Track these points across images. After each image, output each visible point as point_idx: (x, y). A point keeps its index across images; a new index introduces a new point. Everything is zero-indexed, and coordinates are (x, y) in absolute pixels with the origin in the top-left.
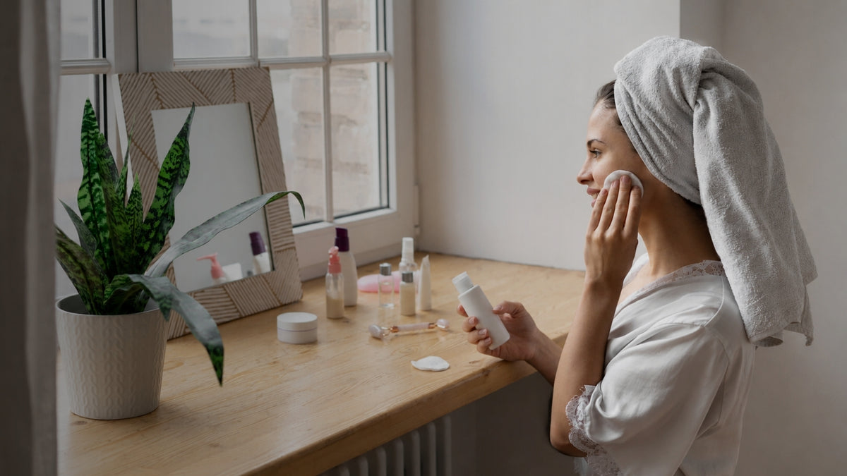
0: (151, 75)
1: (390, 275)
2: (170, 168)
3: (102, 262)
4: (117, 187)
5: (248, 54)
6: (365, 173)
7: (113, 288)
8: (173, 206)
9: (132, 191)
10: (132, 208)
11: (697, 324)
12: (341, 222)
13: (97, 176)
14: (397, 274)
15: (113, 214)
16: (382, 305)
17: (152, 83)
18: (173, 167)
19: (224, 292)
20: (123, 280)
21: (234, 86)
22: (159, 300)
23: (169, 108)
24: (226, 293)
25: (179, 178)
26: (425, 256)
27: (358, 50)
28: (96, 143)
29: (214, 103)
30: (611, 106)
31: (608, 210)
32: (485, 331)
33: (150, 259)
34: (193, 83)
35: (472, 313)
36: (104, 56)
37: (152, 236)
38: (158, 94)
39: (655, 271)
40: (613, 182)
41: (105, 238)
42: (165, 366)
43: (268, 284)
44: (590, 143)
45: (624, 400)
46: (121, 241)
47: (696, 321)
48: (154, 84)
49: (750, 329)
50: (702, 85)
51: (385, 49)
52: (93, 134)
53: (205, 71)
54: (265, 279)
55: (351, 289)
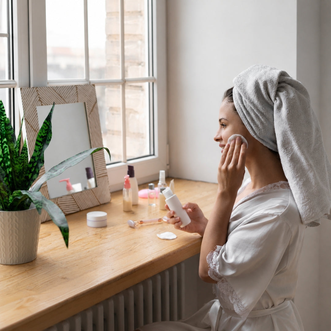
0: (36, 89)
1: (154, 189)
2: (42, 136)
3: (7, 183)
4: (15, 146)
5: (85, 78)
6: (142, 138)
7: (13, 197)
8: (43, 155)
9: (23, 147)
10: (23, 156)
11: (276, 214)
12: (131, 163)
13: (5, 140)
14: (157, 189)
15: (13, 159)
16: (150, 205)
17: (37, 92)
18: (43, 135)
19: (72, 198)
20: (18, 193)
21: (77, 94)
22: (36, 203)
23: (45, 105)
24: (73, 198)
25: (47, 141)
26: (172, 180)
27: (140, 76)
28: (5, 123)
29: (67, 102)
30: (231, 100)
31: (230, 154)
32: (178, 218)
33: (32, 182)
34: (57, 93)
35: (172, 209)
36: (13, 79)
37: (33, 170)
38: (40, 98)
39: (254, 187)
40: (233, 140)
41: (9, 172)
42: (40, 236)
43: (94, 193)
44: (220, 120)
45: (237, 254)
46: (17, 173)
47: (275, 213)
48: (38, 93)
49: (303, 217)
50: (278, 90)
51: (153, 75)
52: (3, 118)
53: (63, 86)
54: (92, 191)
55: (135, 196)
